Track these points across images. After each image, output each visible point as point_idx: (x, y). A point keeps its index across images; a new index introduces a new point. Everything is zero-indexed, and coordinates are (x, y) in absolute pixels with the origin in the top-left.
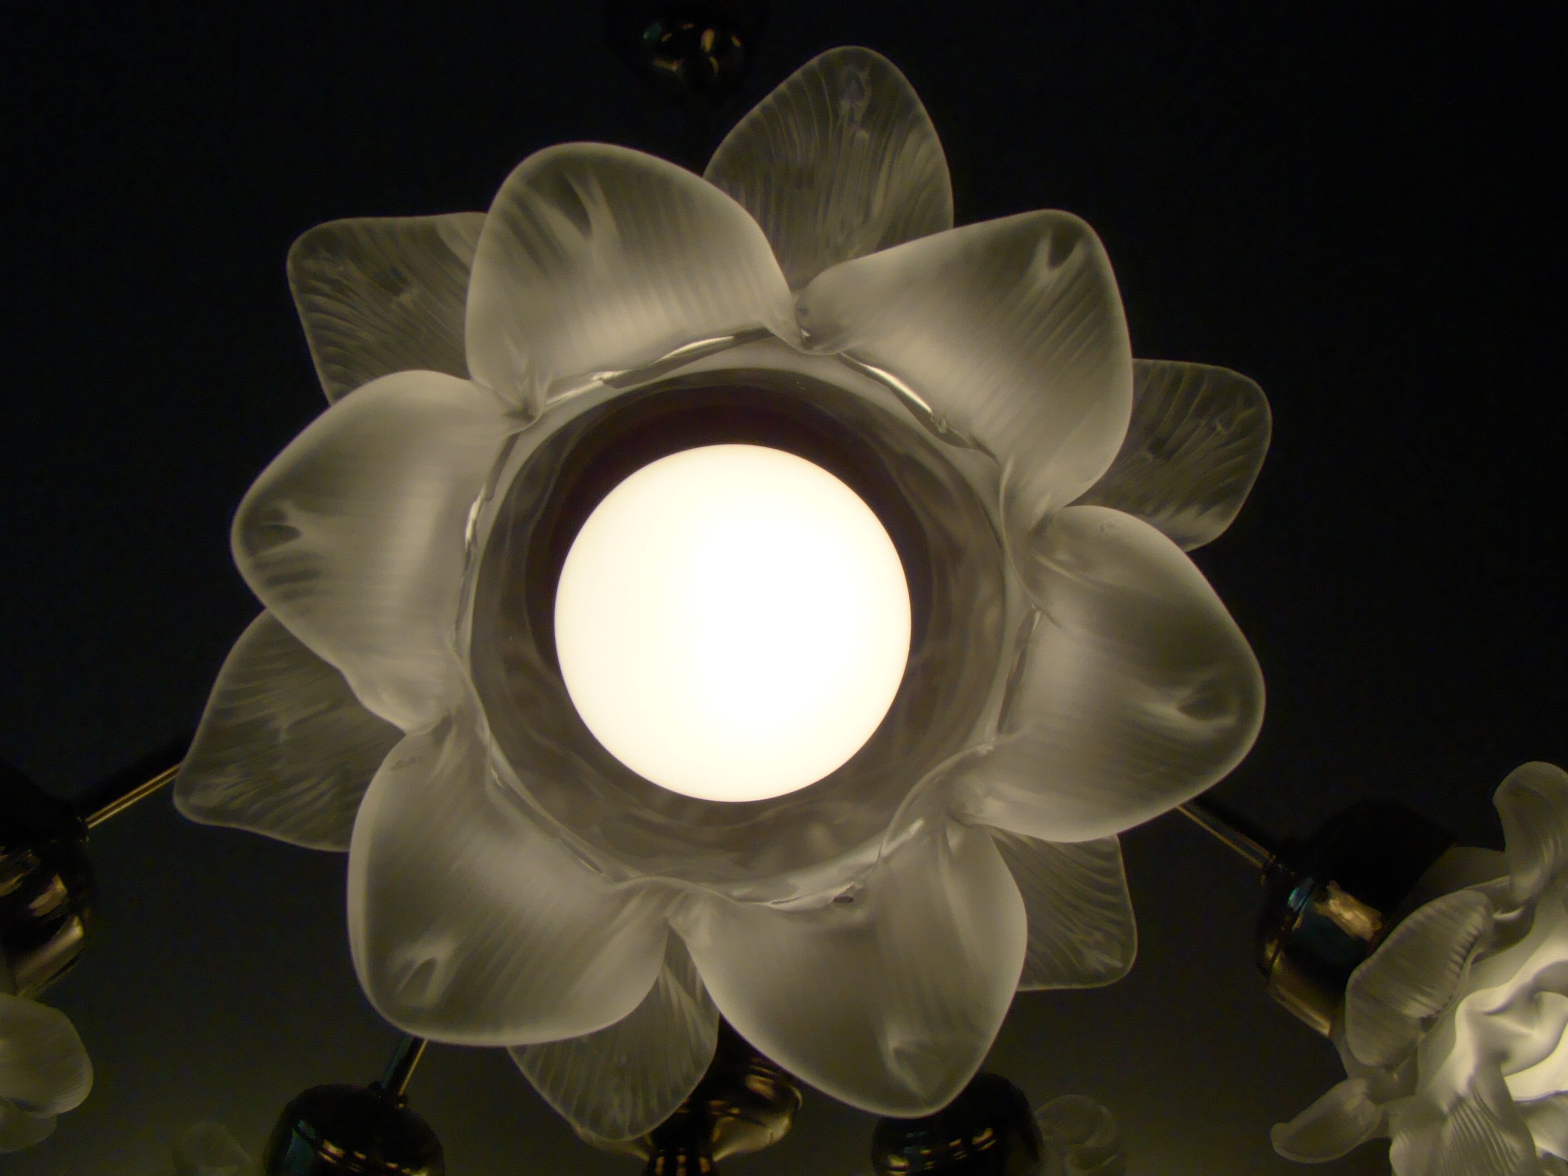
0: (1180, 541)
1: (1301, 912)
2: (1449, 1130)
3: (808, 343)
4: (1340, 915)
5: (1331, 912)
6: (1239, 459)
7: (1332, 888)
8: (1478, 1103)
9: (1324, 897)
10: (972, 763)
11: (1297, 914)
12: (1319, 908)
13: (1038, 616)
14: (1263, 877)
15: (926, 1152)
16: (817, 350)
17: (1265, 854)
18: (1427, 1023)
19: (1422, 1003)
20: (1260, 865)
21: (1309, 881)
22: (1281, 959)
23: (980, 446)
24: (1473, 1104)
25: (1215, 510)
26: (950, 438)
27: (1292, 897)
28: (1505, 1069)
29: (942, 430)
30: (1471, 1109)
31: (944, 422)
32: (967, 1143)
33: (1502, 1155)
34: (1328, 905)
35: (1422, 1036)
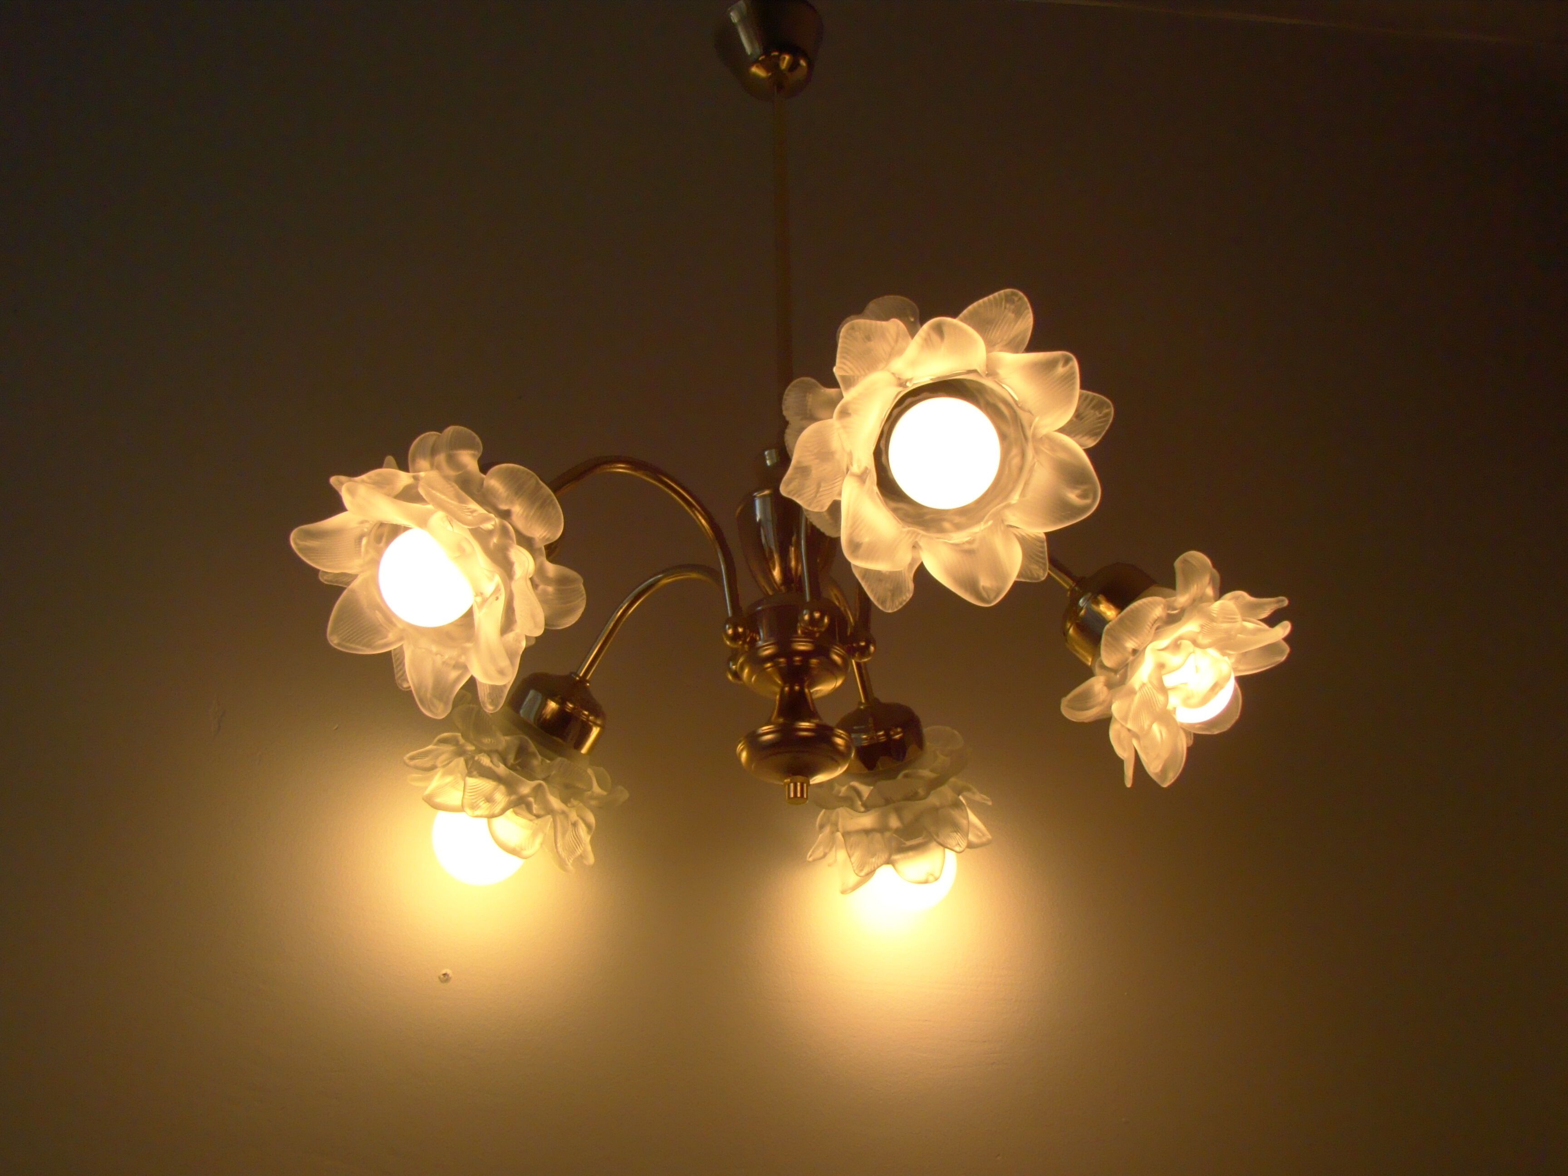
0: (1081, 445)
1: (1084, 608)
2: (1137, 698)
3: (987, 375)
4: (1105, 613)
5: (1101, 611)
6: (1102, 424)
7: (1101, 598)
8: (1152, 685)
9: (1098, 603)
10: (1009, 506)
11: (1082, 609)
12: (1094, 607)
13: (1036, 464)
14: (1069, 593)
15: (865, 737)
16: (990, 378)
17: (1071, 582)
18: (1135, 652)
19: (1134, 642)
20: (1068, 587)
21: (1089, 594)
22: (1074, 629)
23: (1030, 412)
24: (1149, 686)
25: (1093, 438)
26: (1021, 408)
27: (1081, 601)
28: (1163, 671)
29: (1019, 405)
30: (1147, 687)
31: (1021, 403)
32: (887, 734)
33: (1156, 701)
34: (1099, 607)
35: (1131, 658)
